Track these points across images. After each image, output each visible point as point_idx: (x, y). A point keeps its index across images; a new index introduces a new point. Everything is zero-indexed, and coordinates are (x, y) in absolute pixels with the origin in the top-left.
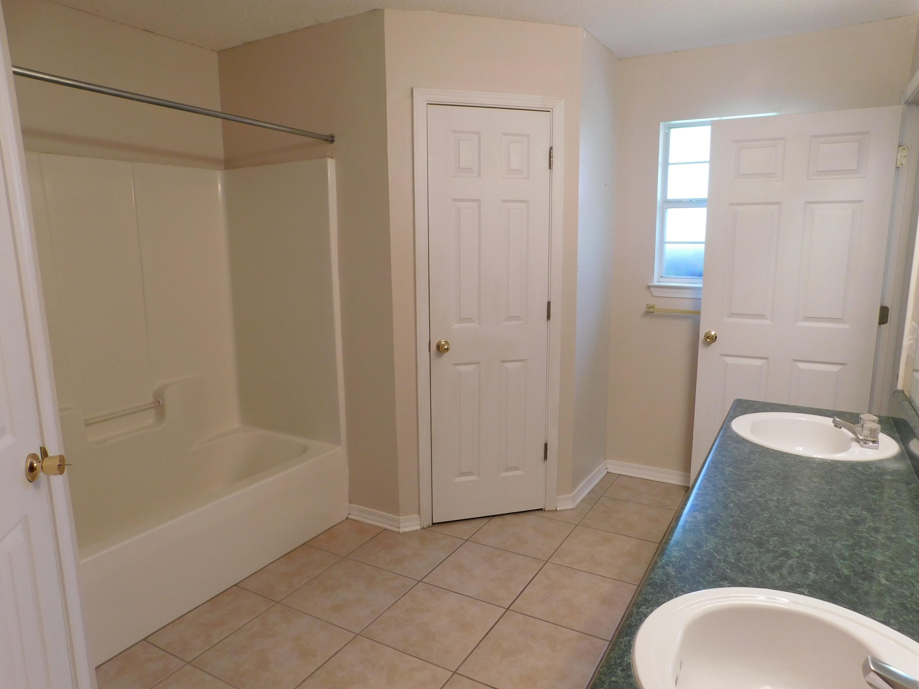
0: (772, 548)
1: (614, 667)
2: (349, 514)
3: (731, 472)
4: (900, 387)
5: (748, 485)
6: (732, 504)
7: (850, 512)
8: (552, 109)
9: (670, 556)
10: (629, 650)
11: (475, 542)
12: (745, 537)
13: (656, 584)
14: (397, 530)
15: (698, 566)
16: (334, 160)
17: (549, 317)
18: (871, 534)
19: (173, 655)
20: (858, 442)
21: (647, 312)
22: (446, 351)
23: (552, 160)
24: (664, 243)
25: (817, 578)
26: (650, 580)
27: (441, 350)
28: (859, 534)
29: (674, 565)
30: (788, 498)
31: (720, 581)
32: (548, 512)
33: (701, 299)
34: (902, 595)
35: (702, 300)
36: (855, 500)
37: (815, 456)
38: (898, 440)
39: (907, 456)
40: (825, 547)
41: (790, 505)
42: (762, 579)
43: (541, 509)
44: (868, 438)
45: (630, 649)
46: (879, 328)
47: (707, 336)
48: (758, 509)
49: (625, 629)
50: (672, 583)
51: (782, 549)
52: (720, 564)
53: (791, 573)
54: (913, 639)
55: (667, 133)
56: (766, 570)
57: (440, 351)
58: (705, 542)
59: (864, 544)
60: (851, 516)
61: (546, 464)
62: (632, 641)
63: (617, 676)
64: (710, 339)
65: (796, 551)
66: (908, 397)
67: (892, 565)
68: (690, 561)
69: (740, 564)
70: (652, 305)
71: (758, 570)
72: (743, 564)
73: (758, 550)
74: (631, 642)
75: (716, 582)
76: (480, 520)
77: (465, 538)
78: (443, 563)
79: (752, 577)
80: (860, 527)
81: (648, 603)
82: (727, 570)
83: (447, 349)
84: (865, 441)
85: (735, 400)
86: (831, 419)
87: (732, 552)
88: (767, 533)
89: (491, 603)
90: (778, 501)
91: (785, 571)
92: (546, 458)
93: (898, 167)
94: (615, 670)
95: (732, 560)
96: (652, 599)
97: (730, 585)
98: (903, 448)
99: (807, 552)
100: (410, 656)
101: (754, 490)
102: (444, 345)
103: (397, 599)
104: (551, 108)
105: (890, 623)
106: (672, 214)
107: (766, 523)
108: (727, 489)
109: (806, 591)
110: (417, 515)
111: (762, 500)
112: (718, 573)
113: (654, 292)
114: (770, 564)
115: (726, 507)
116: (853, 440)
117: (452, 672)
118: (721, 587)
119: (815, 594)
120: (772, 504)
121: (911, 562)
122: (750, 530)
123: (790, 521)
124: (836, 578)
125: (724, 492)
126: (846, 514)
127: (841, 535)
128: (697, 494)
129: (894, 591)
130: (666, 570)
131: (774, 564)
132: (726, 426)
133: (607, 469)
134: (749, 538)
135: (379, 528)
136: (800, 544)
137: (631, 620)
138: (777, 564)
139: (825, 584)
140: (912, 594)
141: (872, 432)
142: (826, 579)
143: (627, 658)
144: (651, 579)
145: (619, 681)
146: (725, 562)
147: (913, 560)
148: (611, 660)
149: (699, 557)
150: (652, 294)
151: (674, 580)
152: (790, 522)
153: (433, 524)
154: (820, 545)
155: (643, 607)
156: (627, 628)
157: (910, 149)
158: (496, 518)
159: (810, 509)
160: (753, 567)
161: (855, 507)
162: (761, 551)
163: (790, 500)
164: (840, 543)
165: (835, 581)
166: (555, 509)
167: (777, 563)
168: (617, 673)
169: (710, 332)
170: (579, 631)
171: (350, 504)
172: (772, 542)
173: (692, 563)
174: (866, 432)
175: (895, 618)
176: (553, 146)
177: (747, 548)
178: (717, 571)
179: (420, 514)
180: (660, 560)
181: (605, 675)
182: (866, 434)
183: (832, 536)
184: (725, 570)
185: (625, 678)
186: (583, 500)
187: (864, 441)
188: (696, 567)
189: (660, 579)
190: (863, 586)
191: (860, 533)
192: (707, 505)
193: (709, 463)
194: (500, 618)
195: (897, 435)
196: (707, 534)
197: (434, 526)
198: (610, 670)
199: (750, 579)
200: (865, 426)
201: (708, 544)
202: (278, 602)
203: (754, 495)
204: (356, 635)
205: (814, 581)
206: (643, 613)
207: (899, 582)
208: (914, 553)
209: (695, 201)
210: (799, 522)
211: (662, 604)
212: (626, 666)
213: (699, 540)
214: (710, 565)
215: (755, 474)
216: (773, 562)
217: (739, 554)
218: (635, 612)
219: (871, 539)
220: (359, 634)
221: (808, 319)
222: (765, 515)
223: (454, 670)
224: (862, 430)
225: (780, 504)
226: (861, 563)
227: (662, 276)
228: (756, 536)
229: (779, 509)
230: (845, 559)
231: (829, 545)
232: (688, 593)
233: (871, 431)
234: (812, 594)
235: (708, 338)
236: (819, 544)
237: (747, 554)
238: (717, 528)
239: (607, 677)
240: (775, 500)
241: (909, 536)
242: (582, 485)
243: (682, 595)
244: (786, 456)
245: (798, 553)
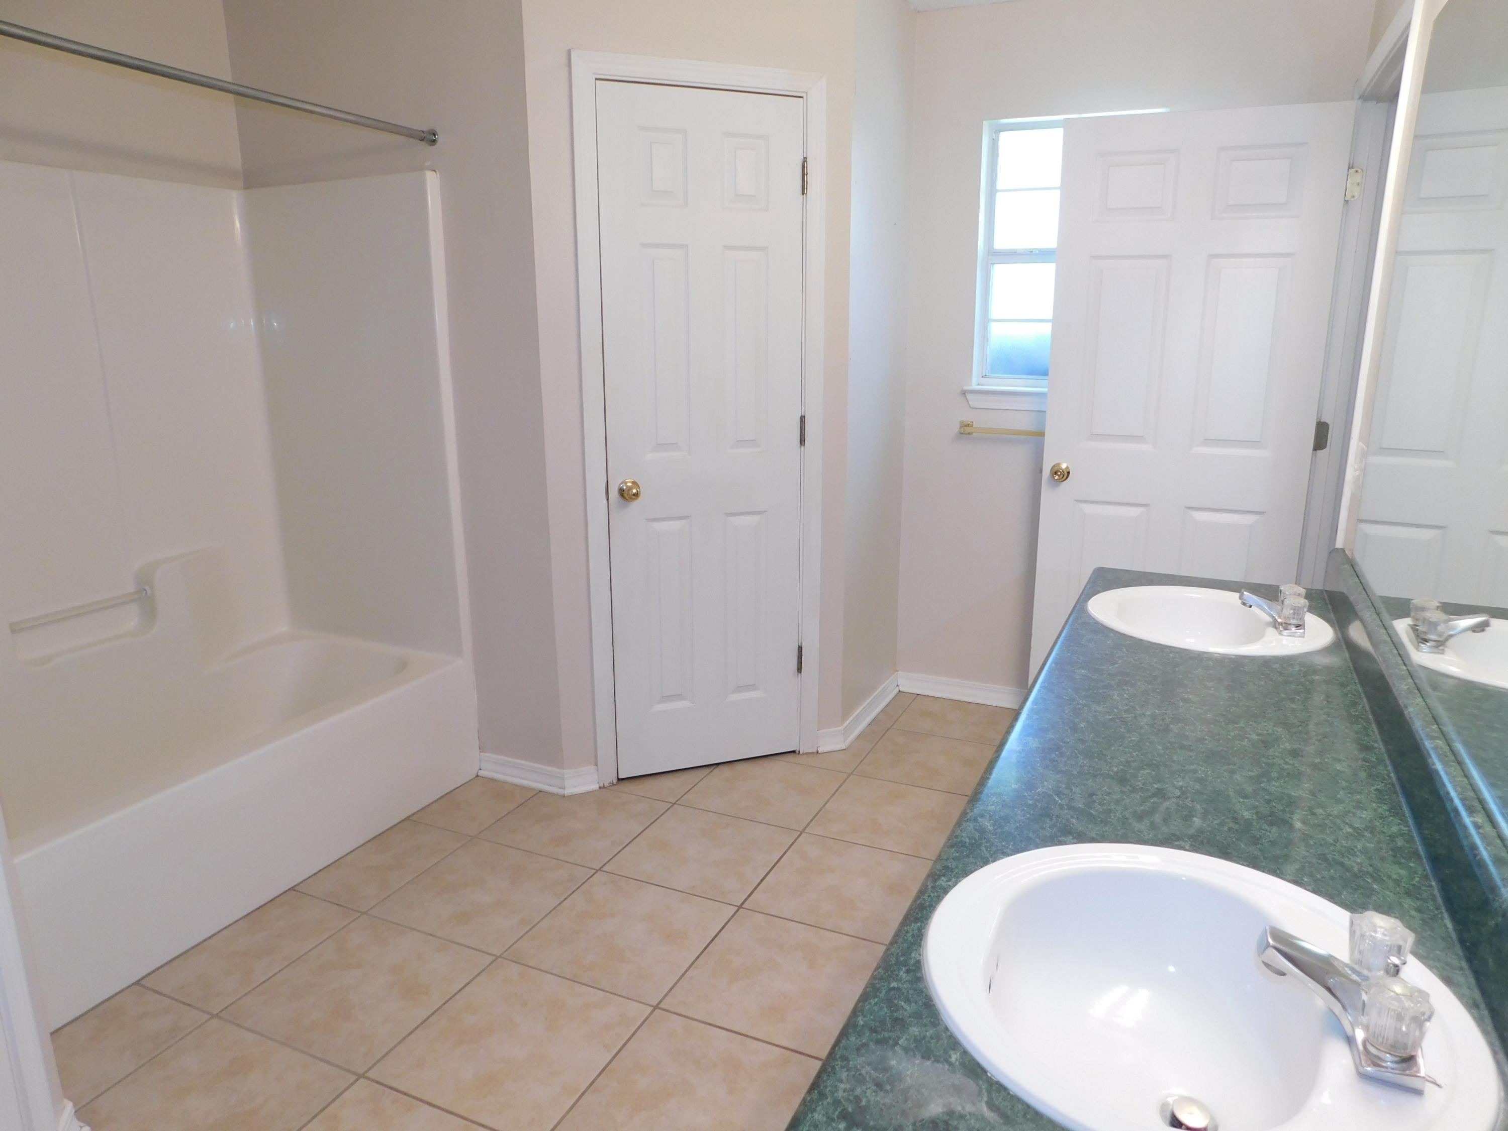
0: (1141, 786)
1: (895, 967)
2: (480, 769)
3: (1084, 676)
4: (1339, 544)
5: (1109, 695)
6: (1084, 724)
7: (1257, 729)
8: (807, 93)
9: (985, 803)
10: (919, 941)
11: (687, 806)
12: (1101, 771)
13: (963, 844)
14: (561, 792)
15: (1028, 816)
16: (437, 174)
17: (802, 441)
18: (1286, 760)
19: (189, 1005)
20: (1276, 628)
21: (961, 433)
22: (634, 497)
23: (806, 180)
24: (989, 322)
25: (1204, 825)
26: (955, 839)
27: (627, 497)
28: (1269, 761)
29: (993, 815)
30: (1169, 712)
31: (1060, 837)
32: (805, 756)
33: (1045, 411)
34: (1323, 842)
35: (1047, 412)
36: (1266, 712)
37: (1212, 649)
38: (1333, 624)
39: (1344, 647)
40: (1219, 780)
41: (1171, 721)
42: (1123, 831)
43: (794, 752)
44: (1290, 620)
45: (921, 940)
46: (1314, 456)
47: (1055, 471)
48: (1122, 730)
49: (914, 912)
50: (988, 841)
51: (1156, 786)
52: (1062, 812)
53: (1167, 820)
54: (1333, 902)
55: (993, 139)
56: (1131, 817)
57: (625, 498)
58: (1041, 780)
59: (1274, 775)
60: (1258, 734)
61: (801, 680)
62: (924, 929)
63: (900, 980)
64: (1059, 476)
65: (1176, 788)
66: (1350, 558)
67: (1313, 802)
68: (1016, 810)
69: (1091, 811)
70: (969, 423)
71: (1119, 818)
72: (1096, 810)
73: (1120, 790)
74: (923, 931)
75: (1055, 839)
76: (696, 771)
77: (671, 800)
78: (637, 840)
79: (1109, 829)
80: (1271, 750)
81: (950, 873)
82: (1071, 819)
83: (636, 495)
84: (1286, 626)
85: (1095, 569)
86: (1237, 595)
87: (1081, 794)
88: (1133, 764)
89: (713, 898)
90: (1153, 717)
91: (1158, 818)
92: (800, 669)
93: (1347, 201)
94: (897, 972)
95: (1080, 806)
96: (957, 867)
97: (1075, 841)
98: (1339, 635)
99: (1193, 789)
100: (583, 987)
101: (1118, 702)
102: (630, 489)
103: (562, 899)
104: (804, 92)
105: (1302, 882)
106: (1001, 272)
107: (1133, 749)
108: (1076, 702)
109: (1187, 845)
110: (593, 767)
111: (1129, 716)
112: (1058, 825)
113: (974, 400)
114: (1137, 808)
115: (1075, 729)
116: (1268, 624)
117: (652, 1006)
118: (1062, 845)
119: (1199, 848)
120: (1143, 722)
121: (1339, 796)
122: (1109, 760)
123: (1169, 745)
124: (1232, 825)
125: (1072, 705)
126: (1251, 733)
127: (1243, 762)
128: (1032, 710)
129: (1311, 837)
130: (979, 823)
131: (1142, 808)
132: (1080, 607)
133: (898, 686)
134: (1107, 772)
135: (530, 789)
136: (1183, 778)
137: (923, 898)
138: (1147, 809)
139: (1216, 834)
140: (1336, 841)
141: (1296, 611)
142: (1217, 827)
143: (915, 954)
144: (956, 837)
145: (902, 987)
146: (1070, 808)
147: (1341, 793)
148: (891, 957)
149: (1030, 802)
150: (969, 405)
151: (992, 838)
152: (1170, 747)
153: (619, 780)
154: (1211, 778)
155: (943, 878)
156: (917, 910)
157: (1365, 172)
158: (721, 767)
159: (1200, 727)
160: (1112, 815)
161: (1265, 722)
162: (1124, 791)
163: (1171, 716)
164: (1241, 775)
165: (1230, 829)
166: (816, 751)
167: (1146, 807)
168: (900, 976)
169: (1058, 464)
170: (854, 935)
171: (481, 753)
172: (1141, 777)
173: (1019, 812)
174: (1288, 612)
175: (1311, 875)
176: (808, 156)
177: (1104, 787)
178: (1057, 822)
179: (597, 765)
180: (971, 809)
181: (881, 979)
182: (1287, 614)
183: (1231, 764)
184: (1068, 820)
185: (911, 983)
186: (860, 736)
187: (1284, 625)
188: (1026, 817)
189: (970, 837)
190: (1269, 834)
191: (1269, 759)
192: (1046, 726)
193: (1051, 664)
194: (729, 921)
195: (1332, 616)
196: (1044, 768)
197: (620, 782)
198: (889, 973)
199: (1106, 831)
200: (1287, 602)
201: (1046, 783)
202: (365, 913)
203: (1117, 708)
204: (494, 958)
205: (1201, 831)
206: (941, 887)
207: (1319, 826)
208: (1344, 784)
209: (1037, 252)
210: (1182, 747)
211: (972, 872)
212: (914, 965)
213: (1031, 778)
214: (1046, 814)
215: (1121, 678)
216: (1141, 805)
217: (1091, 795)
218: (930, 887)
219: (1286, 767)
220: (500, 957)
221: (1209, 442)
222: (1133, 739)
223: (655, 1004)
224: (1282, 608)
225: (1156, 721)
226: (1268, 802)
227: (986, 376)
228: (1118, 769)
229: (1155, 729)
230: (1246, 797)
231: (1225, 778)
232: (1012, 855)
233: (1294, 610)
234: (1195, 849)
235: (1056, 473)
236: (1211, 776)
237: (1102, 795)
238: (1060, 759)
239: (884, 983)
240: (1149, 715)
241: (1339, 760)
242: (858, 711)
243: (1002, 858)
244: (1168, 650)
245: (1178, 791)
